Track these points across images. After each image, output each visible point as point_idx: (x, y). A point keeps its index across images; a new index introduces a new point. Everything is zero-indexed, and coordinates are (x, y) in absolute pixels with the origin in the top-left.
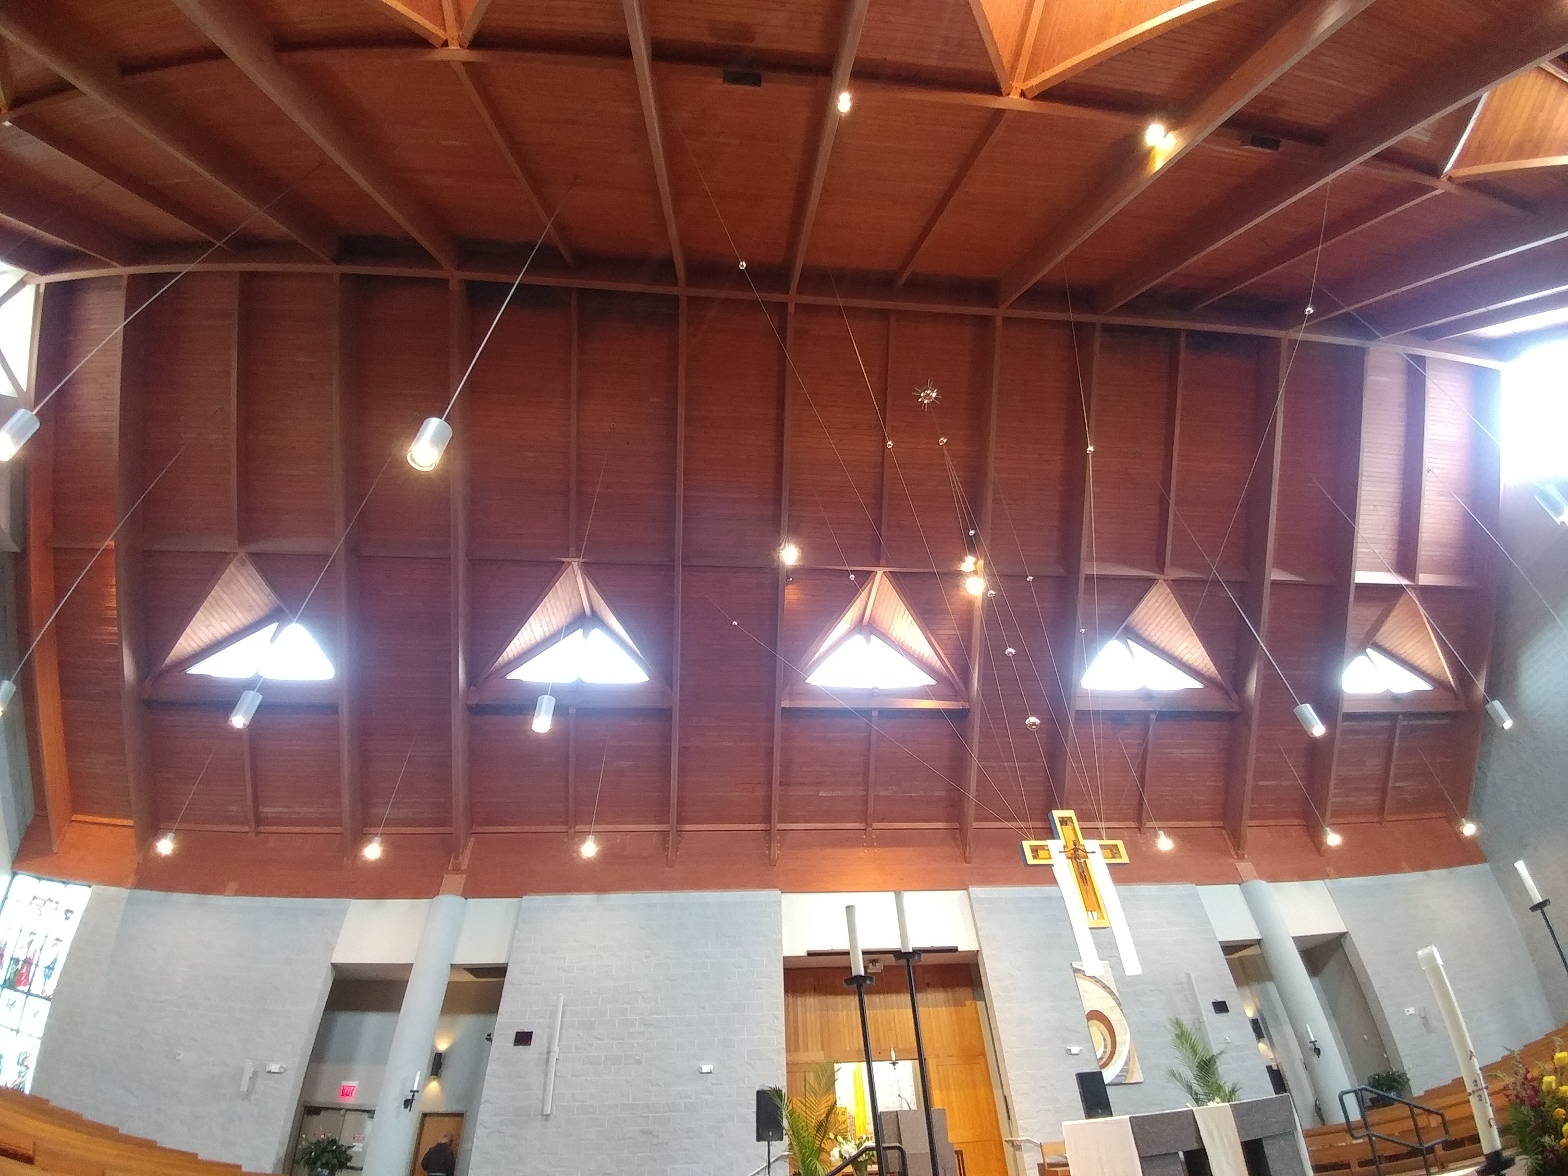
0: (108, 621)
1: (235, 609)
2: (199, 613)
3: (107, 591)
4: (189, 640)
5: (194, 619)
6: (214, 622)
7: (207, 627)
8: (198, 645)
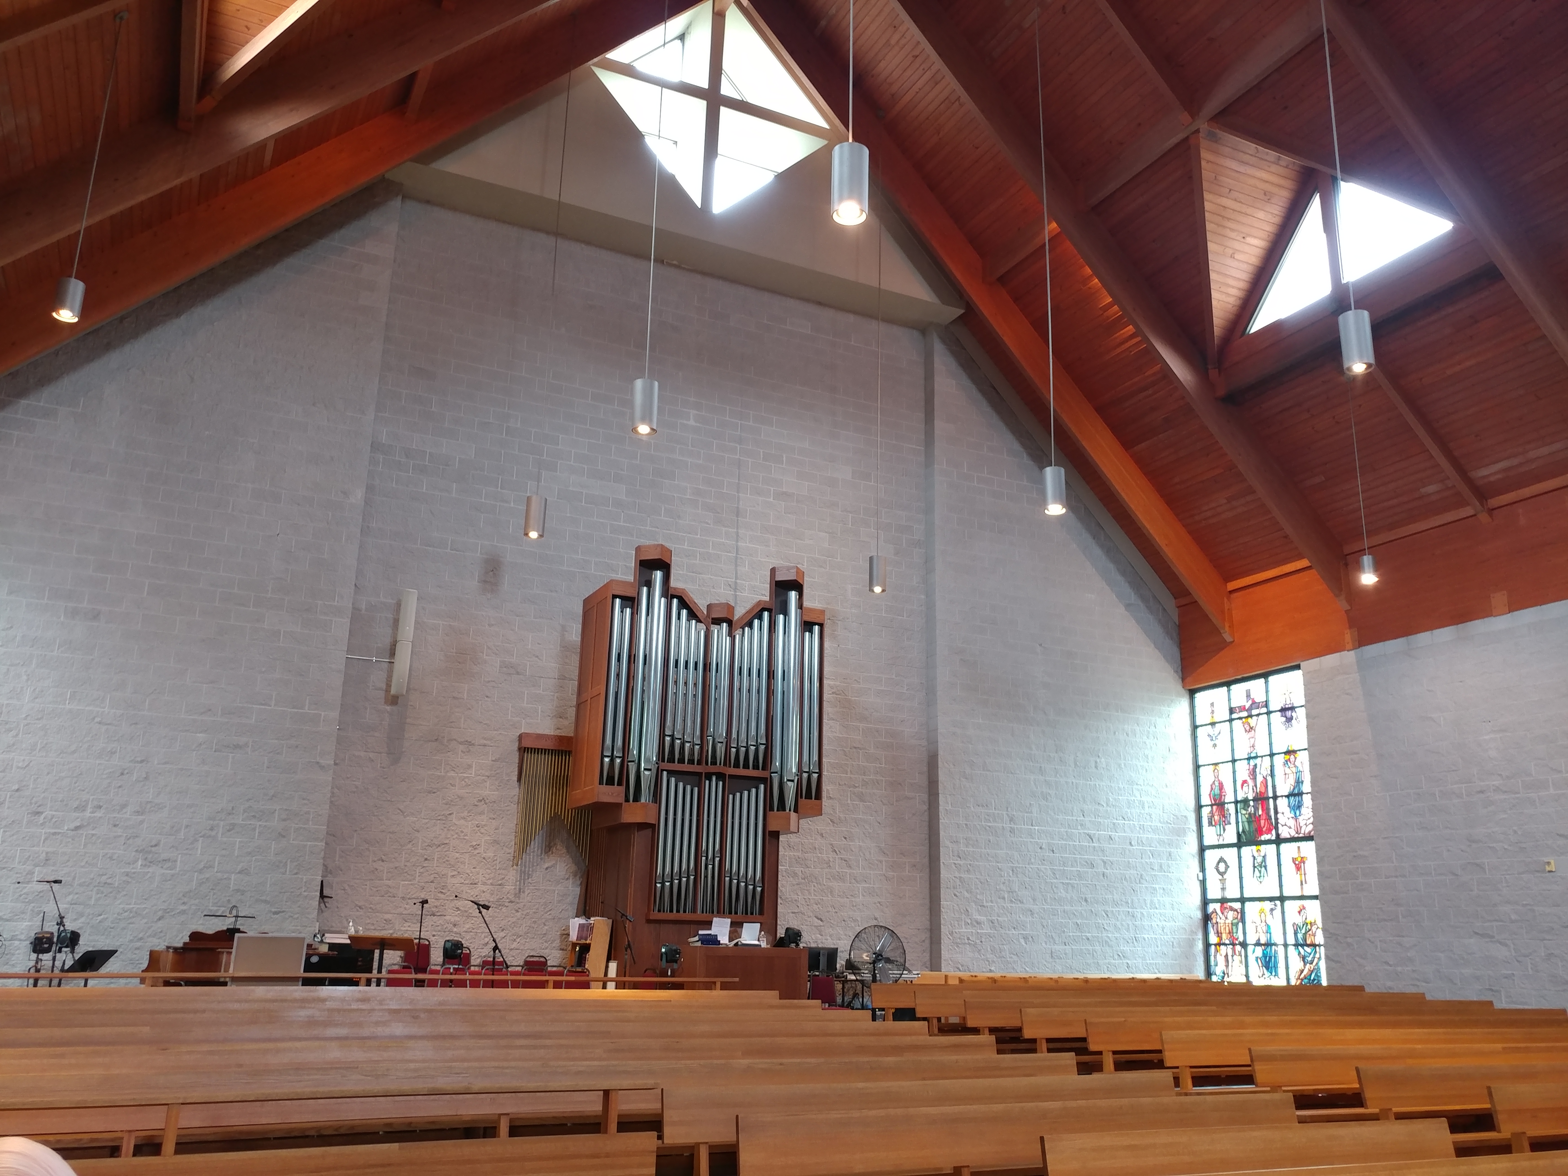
0: (1116, 324)
1: (1249, 211)
2: (1211, 246)
3: (1089, 288)
4: (1223, 289)
5: (1210, 257)
6: (1237, 245)
7: (1232, 257)
8: (1239, 289)
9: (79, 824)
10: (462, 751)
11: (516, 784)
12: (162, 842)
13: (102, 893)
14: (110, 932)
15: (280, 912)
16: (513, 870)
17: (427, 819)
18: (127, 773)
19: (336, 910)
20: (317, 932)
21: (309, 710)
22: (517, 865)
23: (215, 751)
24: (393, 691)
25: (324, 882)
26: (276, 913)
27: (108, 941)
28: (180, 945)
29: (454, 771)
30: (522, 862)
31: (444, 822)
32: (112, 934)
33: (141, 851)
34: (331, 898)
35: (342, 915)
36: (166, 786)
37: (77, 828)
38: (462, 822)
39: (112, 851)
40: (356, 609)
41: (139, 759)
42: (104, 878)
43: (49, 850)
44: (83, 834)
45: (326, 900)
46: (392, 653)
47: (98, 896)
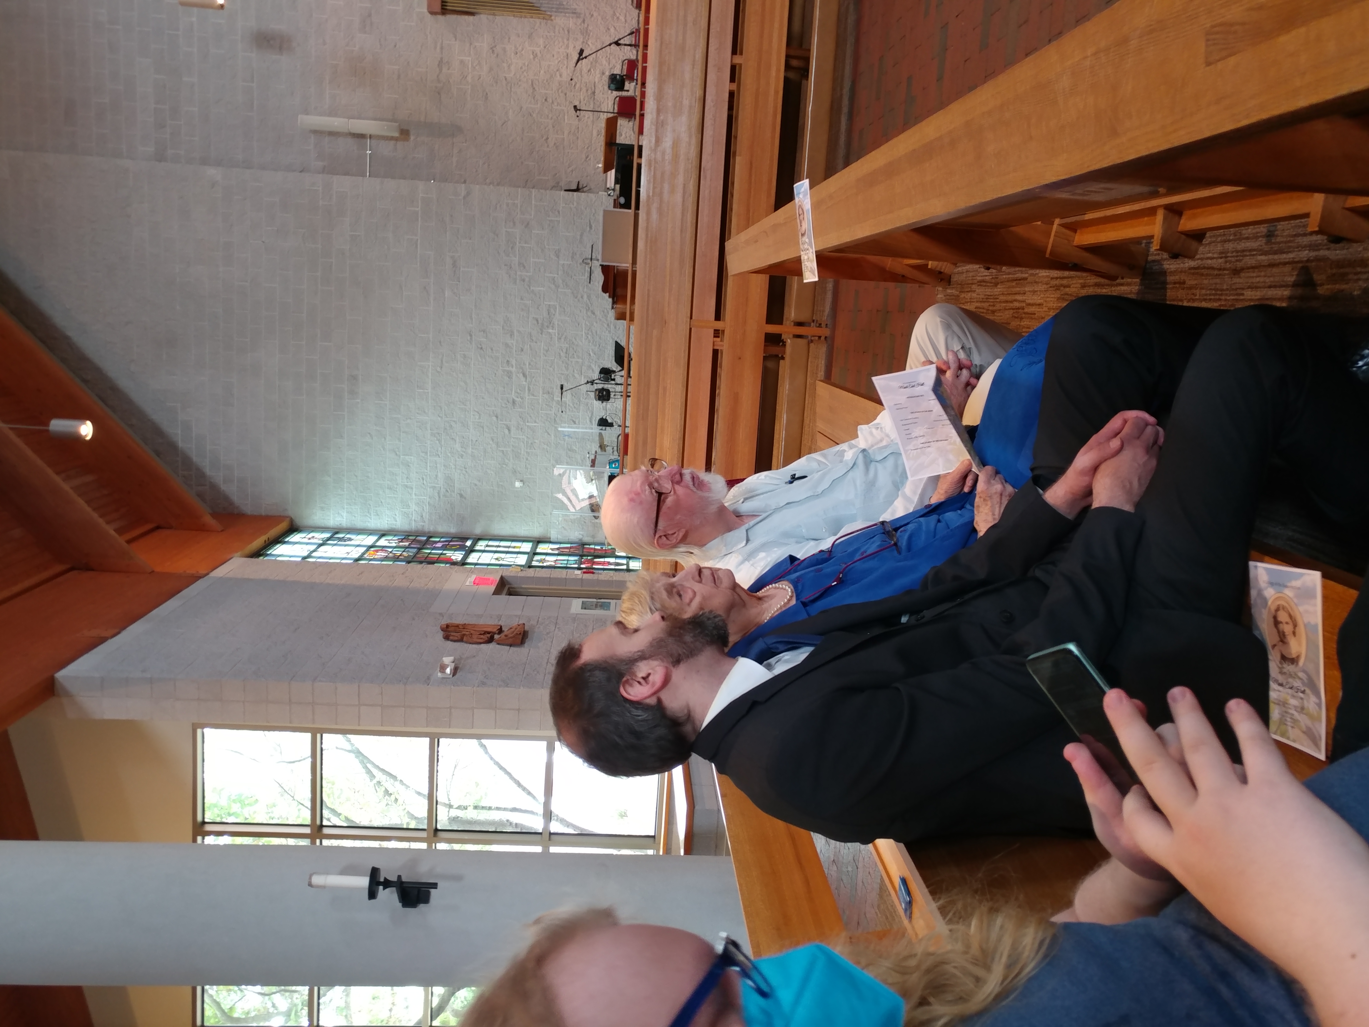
9: (522, 375)
10: (448, 69)
11: (477, 17)
12: (535, 316)
13: (573, 354)
14: (602, 346)
15: (590, 224)
16: (555, 19)
17: (510, 100)
18: (481, 345)
19: (589, 177)
20: (606, 193)
21: (418, 207)
22: (551, 16)
23: (459, 282)
24: (396, 134)
25: (566, 189)
26: (591, 227)
27: (609, 348)
28: (611, 300)
29: (466, 77)
30: (549, 11)
31: (513, 85)
32: (604, 345)
33: (541, 330)
34: (579, 182)
35: (593, 172)
36: (490, 317)
37: (524, 375)
38: (512, 68)
39: (542, 351)
40: (323, 171)
41: (469, 338)
42: (562, 354)
43: (541, 392)
44: (529, 372)
45: (580, 186)
46: (362, 136)
47: (575, 357)
